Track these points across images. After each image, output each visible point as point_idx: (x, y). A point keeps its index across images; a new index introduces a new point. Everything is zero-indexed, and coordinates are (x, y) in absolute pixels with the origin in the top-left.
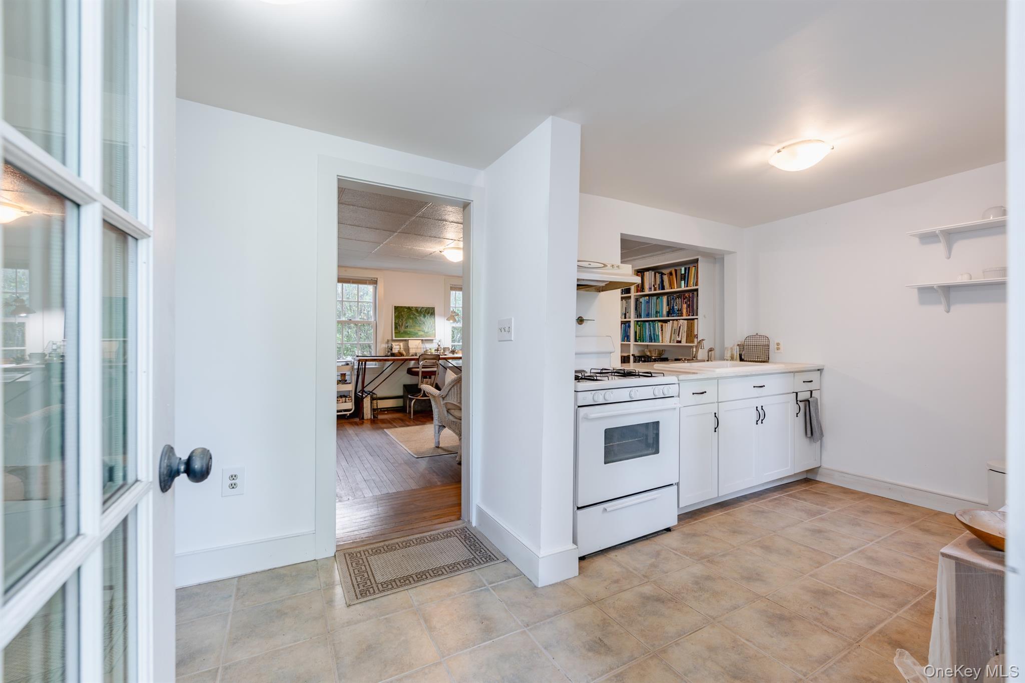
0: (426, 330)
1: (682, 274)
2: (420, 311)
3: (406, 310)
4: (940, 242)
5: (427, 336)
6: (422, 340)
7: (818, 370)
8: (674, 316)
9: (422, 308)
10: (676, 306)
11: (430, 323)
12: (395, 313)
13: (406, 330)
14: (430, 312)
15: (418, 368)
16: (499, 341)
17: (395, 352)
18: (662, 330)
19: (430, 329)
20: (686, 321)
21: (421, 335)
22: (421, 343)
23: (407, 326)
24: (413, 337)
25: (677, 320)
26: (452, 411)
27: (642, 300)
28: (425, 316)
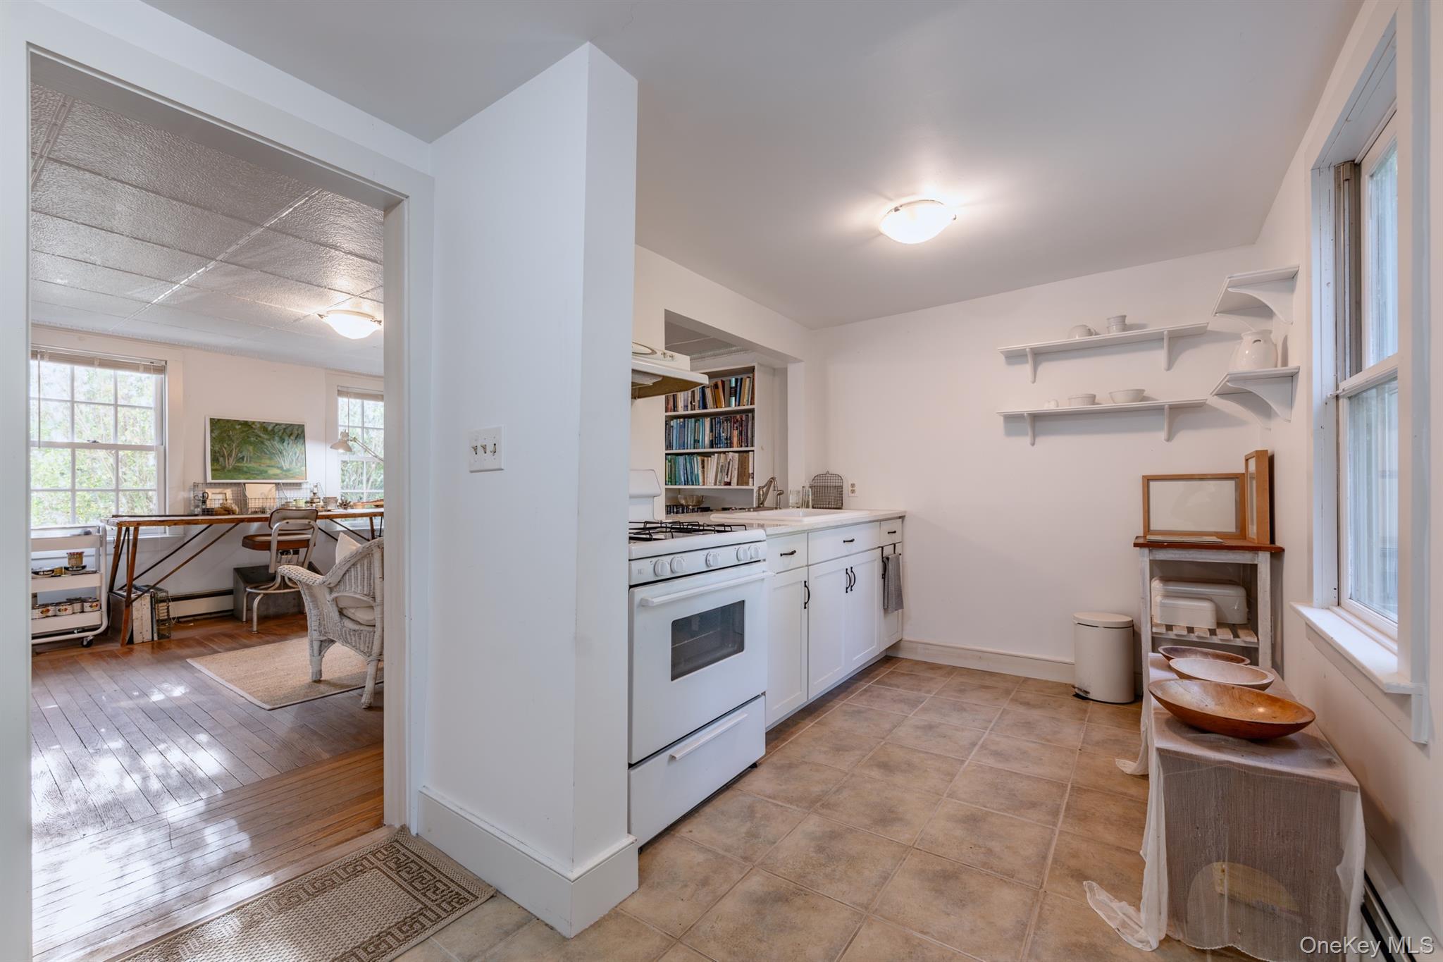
0: (286, 466)
1: (731, 388)
2: (273, 430)
3: (238, 427)
4: (1027, 362)
5: (287, 477)
6: (277, 484)
7: (900, 517)
8: (720, 447)
9: (277, 424)
10: (723, 432)
11: (295, 454)
12: (212, 431)
13: (239, 464)
14: (296, 432)
15: (270, 535)
16: (472, 472)
17: (213, 506)
18: (703, 467)
19: (294, 464)
20: (737, 455)
21: (275, 475)
22: (274, 490)
23: (243, 458)
24: (255, 478)
25: (724, 453)
26: (350, 612)
27: (673, 423)
28: (282, 441)
